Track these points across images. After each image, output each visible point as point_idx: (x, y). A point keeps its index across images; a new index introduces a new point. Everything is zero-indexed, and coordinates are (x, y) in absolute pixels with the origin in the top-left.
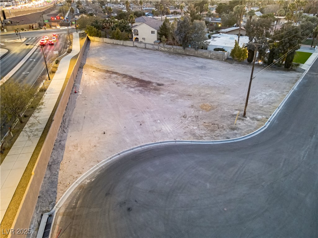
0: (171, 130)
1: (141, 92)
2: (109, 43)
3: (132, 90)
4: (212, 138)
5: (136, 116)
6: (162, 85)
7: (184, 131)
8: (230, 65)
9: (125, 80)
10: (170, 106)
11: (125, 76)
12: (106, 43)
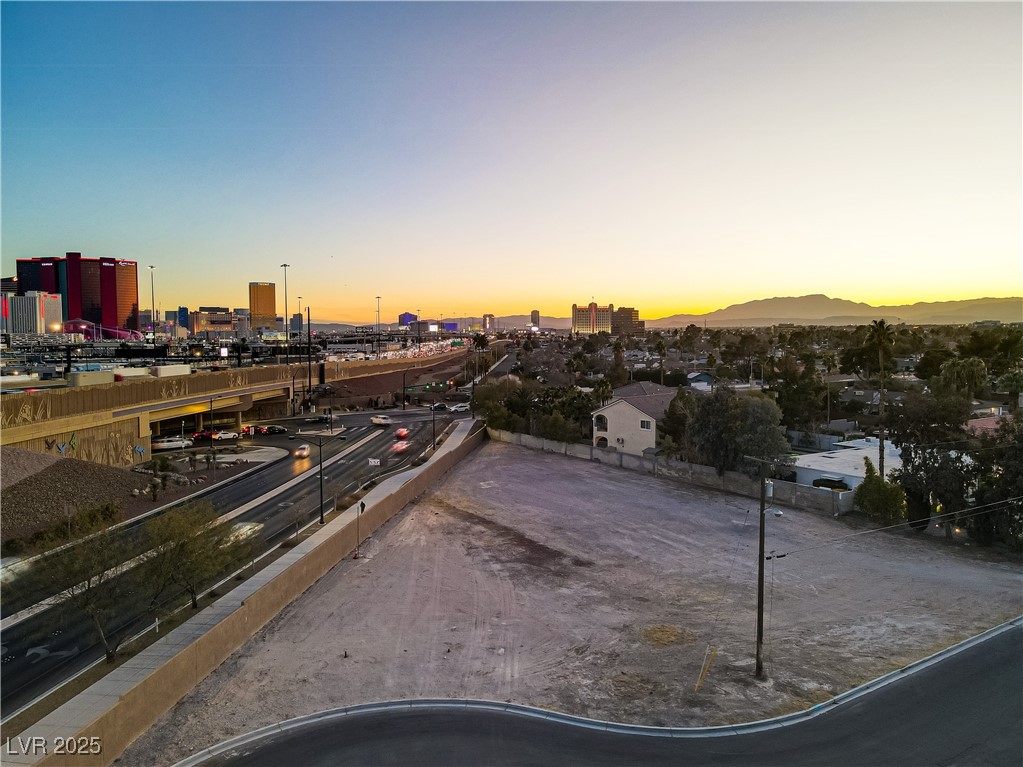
0: (516, 676)
1: (515, 575)
2: (532, 449)
3: (496, 567)
4: (613, 715)
5: (452, 630)
6: (588, 564)
7: (548, 684)
9: (499, 541)
10: (562, 618)
11: (505, 531)
12: (525, 446)
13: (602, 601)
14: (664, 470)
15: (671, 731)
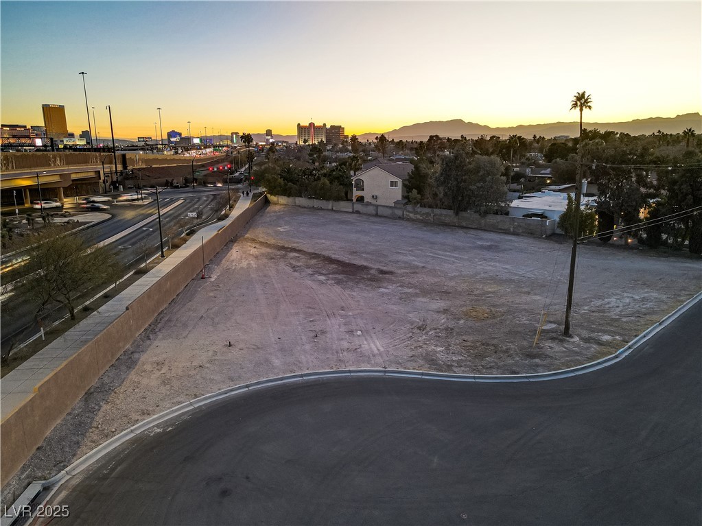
0: (382, 349)
1: (339, 282)
2: (305, 207)
3: (322, 278)
4: (475, 370)
5: (311, 321)
6: (391, 273)
7: (411, 353)
8: (557, 246)
9: (313, 262)
10: (395, 308)
11: (315, 256)
12: (299, 206)
13: (417, 295)
14: (411, 215)
15: (526, 377)
